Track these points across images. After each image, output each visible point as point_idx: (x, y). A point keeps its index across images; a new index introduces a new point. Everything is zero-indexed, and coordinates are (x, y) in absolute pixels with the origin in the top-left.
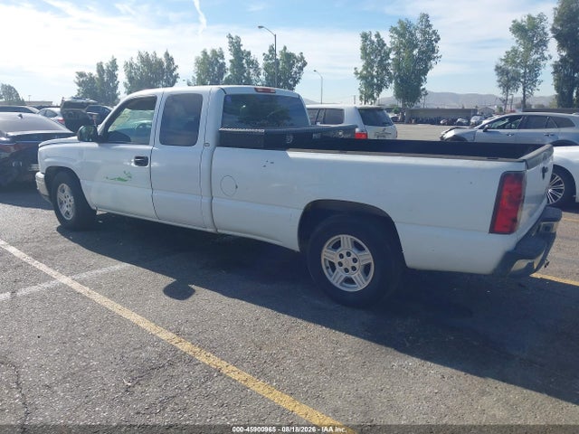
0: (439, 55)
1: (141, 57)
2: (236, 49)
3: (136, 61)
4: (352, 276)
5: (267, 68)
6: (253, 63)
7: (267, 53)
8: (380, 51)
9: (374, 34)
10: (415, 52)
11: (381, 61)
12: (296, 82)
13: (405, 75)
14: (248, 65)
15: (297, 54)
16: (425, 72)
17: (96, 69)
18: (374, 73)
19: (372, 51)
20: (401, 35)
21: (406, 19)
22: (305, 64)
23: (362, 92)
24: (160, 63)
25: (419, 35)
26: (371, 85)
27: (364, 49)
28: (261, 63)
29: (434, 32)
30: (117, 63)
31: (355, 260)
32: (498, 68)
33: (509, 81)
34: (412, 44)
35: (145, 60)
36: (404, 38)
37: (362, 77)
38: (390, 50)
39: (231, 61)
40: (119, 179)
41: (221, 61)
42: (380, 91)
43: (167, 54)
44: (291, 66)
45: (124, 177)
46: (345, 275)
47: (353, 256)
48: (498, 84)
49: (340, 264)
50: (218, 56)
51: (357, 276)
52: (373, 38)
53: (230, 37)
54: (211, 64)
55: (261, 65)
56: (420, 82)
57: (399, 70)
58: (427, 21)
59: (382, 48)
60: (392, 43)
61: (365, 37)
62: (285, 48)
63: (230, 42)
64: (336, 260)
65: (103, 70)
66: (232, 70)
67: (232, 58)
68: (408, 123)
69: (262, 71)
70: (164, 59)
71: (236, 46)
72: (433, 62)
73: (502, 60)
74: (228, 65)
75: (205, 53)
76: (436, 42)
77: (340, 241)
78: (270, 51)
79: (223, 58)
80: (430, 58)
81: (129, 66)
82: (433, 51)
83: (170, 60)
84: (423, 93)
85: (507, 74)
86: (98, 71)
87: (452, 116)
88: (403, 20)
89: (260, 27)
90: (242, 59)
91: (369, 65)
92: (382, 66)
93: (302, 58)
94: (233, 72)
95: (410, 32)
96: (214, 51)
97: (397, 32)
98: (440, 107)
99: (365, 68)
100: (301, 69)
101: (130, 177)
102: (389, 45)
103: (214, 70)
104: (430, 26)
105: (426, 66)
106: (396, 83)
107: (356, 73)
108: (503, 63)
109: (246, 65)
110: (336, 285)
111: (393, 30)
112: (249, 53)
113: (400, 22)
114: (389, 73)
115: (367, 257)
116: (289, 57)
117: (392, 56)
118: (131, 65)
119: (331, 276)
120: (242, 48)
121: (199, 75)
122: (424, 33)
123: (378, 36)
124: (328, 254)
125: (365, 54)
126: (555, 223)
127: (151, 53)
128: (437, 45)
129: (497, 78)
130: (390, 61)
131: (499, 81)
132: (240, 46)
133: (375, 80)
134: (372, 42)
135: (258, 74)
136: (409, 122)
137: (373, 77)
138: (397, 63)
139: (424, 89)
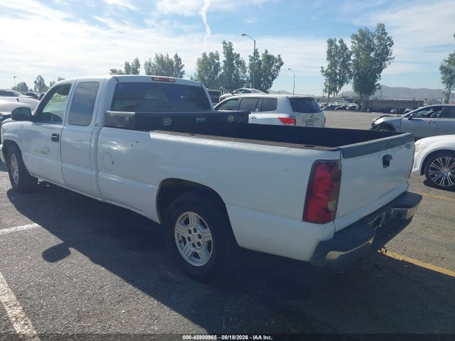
0: (392, 56)
1: (158, 58)
2: (228, 52)
3: (153, 61)
4: (198, 251)
5: (251, 67)
6: (241, 63)
7: (252, 55)
8: (343, 54)
9: (338, 40)
10: (372, 55)
11: (344, 62)
12: (274, 78)
13: (363, 73)
14: (237, 65)
15: (276, 56)
16: (380, 70)
17: (124, 67)
18: (337, 71)
19: (336, 53)
20: (360, 41)
21: (366, 28)
22: (282, 64)
23: (326, 86)
24: (171, 63)
25: (376, 41)
26: (334, 81)
27: (329, 52)
28: (247, 63)
29: (389, 38)
30: (140, 63)
31: (200, 237)
32: (442, 68)
33: (451, 78)
34: (370, 48)
35: (160, 60)
36: (363, 43)
37: (327, 74)
38: (351, 53)
39: (224, 61)
40: (43, 152)
41: (217, 61)
42: (342, 85)
43: (176, 56)
44: (271, 65)
45: (45, 150)
46: (193, 250)
47: (198, 232)
48: (442, 81)
49: (189, 239)
50: (215, 57)
51: (201, 251)
52: (338, 44)
53: (224, 43)
54: (209, 64)
55: (247, 65)
56: (375, 78)
57: (358, 69)
58: (383, 30)
59: (344, 51)
60: (353, 47)
61: (331, 42)
62: (266, 51)
63: (224, 47)
64: (186, 235)
65: (130, 68)
66: (224, 68)
67: (225, 59)
68: (363, 111)
69: (248, 69)
70: (174, 60)
71: (229, 50)
72: (387, 62)
73: (446, 61)
74: (222, 65)
75: (204, 55)
76: (390, 46)
77: (188, 218)
78: (255, 54)
79: (218, 59)
80: (384, 60)
81: (148, 65)
82: (387, 53)
83: (178, 60)
84: (377, 87)
85: (450, 73)
86: (126, 69)
87: (401, 107)
88: (364, 30)
89: (244, 35)
90: (232, 60)
91: (333, 65)
92: (345, 66)
93: (280, 59)
94: (225, 70)
95: (369, 38)
96: (211, 54)
97: (357, 39)
98: (395, 99)
99: (330, 67)
100: (278, 67)
101: (49, 151)
102: (350, 49)
103: (211, 68)
104: (385, 34)
105: (381, 65)
106: (355, 80)
107: (323, 71)
108: (447, 63)
109: (235, 65)
110: (185, 258)
111: (354, 37)
112: (238, 55)
113: (360, 30)
114: (350, 72)
115: (207, 235)
116: (269, 59)
117: (352, 58)
118: (150, 64)
119: (182, 249)
120: (234, 52)
121: (199, 72)
122: (380, 39)
123: (341, 41)
124: (180, 230)
125: (330, 55)
126: (409, 210)
127: (164, 55)
128: (391, 49)
129: (441, 76)
130: (351, 62)
131: (443, 78)
132: (231, 49)
133: (338, 77)
134: (337, 47)
135: (245, 72)
136: (365, 111)
137: (336, 74)
138: (356, 63)
139: (378, 84)
